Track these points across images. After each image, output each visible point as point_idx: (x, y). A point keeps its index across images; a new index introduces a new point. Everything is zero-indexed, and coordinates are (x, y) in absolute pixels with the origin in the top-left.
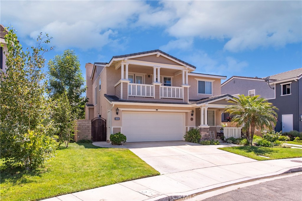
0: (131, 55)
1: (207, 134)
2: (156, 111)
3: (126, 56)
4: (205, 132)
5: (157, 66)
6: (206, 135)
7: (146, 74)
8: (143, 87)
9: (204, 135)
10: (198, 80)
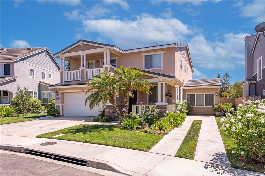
0: (63, 50)
1: (111, 111)
2: (82, 91)
3: (60, 52)
4: (108, 110)
5: (83, 54)
6: (109, 112)
7: (95, 60)
8: (74, 73)
9: (107, 112)
10: (144, 55)
